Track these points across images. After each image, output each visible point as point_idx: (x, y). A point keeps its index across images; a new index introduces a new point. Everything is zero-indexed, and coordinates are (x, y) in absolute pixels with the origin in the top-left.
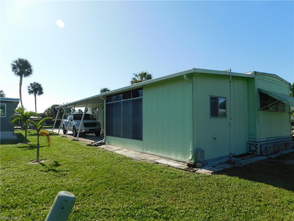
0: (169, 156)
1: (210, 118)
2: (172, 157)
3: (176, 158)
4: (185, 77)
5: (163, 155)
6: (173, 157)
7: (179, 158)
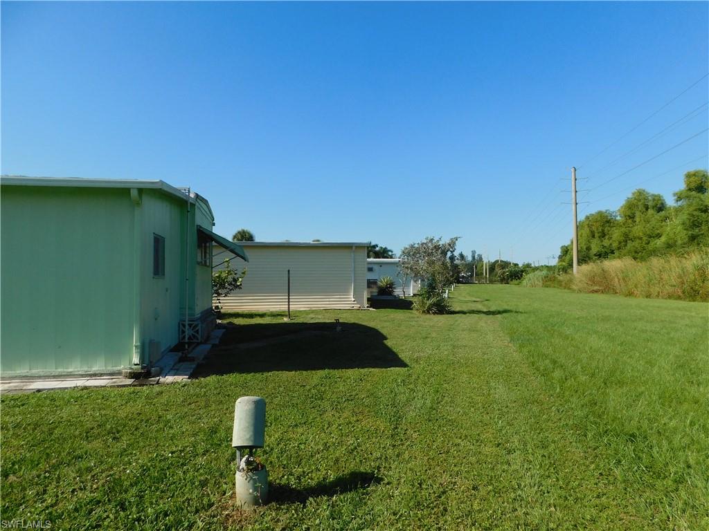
0: (60, 370)
1: (154, 278)
2: (70, 370)
3: (86, 369)
4: (134, 193)
5: (34, 372)
6: (76, 370)
7: (96, 368)
